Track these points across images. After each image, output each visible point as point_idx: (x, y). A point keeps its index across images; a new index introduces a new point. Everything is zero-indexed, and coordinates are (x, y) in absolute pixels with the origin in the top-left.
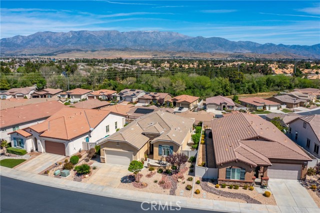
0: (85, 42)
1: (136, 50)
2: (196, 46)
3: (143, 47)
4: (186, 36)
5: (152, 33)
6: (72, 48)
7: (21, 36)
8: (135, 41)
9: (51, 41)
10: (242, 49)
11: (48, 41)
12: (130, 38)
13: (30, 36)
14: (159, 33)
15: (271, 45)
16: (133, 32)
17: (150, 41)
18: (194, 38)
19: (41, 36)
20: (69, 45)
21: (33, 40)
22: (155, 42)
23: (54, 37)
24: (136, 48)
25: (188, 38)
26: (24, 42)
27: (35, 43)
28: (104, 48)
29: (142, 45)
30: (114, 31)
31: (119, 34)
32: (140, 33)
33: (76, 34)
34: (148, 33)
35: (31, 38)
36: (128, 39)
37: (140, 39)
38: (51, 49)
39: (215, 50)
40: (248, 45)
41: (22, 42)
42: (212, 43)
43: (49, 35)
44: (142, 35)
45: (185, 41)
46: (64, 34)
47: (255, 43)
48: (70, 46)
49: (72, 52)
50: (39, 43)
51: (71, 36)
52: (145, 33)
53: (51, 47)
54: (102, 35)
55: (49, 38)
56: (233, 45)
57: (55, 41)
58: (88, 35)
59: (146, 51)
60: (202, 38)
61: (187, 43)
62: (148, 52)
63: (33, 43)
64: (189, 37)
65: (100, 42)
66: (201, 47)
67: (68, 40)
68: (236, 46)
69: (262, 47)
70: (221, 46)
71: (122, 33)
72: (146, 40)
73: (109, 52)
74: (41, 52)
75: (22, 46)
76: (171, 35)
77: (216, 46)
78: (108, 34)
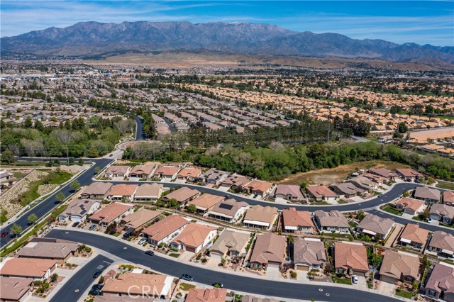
0: (143, 38)
1: (214, 52)
2: (302, 46)
3: (226, 47)
4: (288, 31)
5: (239, 25)
6: (127, 47)
7: (57, 28)
8: (214, 38)
9: (96, 35)
10: (369, 52)
11: (93, 36)
12: (207, 32)
13: (68, 28)
14: (249, 25)
15: (414, 46)
16: (212, 25)
17: (236, 38)
18: (300, 34)
19: (83, 28)
20: (122, 42)
21: (72, 35)
22: (243, 39)
23: (101, 30)
24: (215, 48)
25: (290, 34)
26: (61, 36)
27: (76, 38)
28: (171, 49)
29: (224, 44)
30: (185, 22)
31: (191, 27)
32: (221, 25)
33: (131, 27)
34: (233, 25)
35: (70, 31)
36: (205, 34)
37: (221, 34)
38: (98, 49)
39: (329, 52)
40: (378, 45)
41: (58, 37)
42: (325, 42)
43: (94, 27)
44: (225, 28)
45: (285, 39)
46: (114, 26)
47: (389, 43)
48: (123, 44)
49: (127, 54)
50: (81, 38)
51: (124, 29)
52: (229, 25)
53: (97, 46)
54: (168, 27)
55: (95, 31)
56: (357, 46)
57: (102, 36)
58: (147, 28)
59: (230, 54)
60: (311, 34)
61: (288, 41)
62: (232, 57)
63: (72, 38)
64: (292, 32)
65: (164, 38)
66: (309, 47)
67: (121, 35)
68: (360, 47)
69: (400, 48)
70: (338, 46)
71: (197, 25)
72: (229, 37)
73: (178, 55)
74: (85, 53)
75: (58, 43)
76: (266, 28)
77: (330, 47)
78: (177, 26)
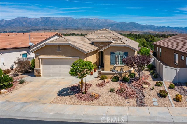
0: (50, 24)
1: (84, 29)
2: (121, 27)
3: (89, 28)
4: (115, 22)
5: (95, 19)
6: (41, 27)
7: (5, 20)
8: (84, 24)
9: (26, 23)
10: (148, 29)
11: (25, 23)
12: (80, 22)
13: (11, 20)
14: (99, 19)
15: (164, 27)
16: (83, 19)
17: (93, 24)
18: (120, 23)
19: (19, 20)
20: (39, 26)
21: (13, 23)
22: (96, 25)
23: (29, 21)
24: (84, 28)
25: (116, 23)
26: (7, 23)
27: (15, 24)
28: (63, 28)
29: (88, 27)
30: (70, 18)
31: (73, 20)
32: (87, 19)
33: (44, 19)
34: (92, 19)
35: (12, 21)
36: (79, 23)
37: (87, 23)
38: (26, 28)
39: (132, 29)
40: (151, 27)
41: (5, 24)
42: (130, 26)
43: (26, 20)
44: (88, 21)
45: (114, 24)
46: (36, 19)
47: (155, 26)
48: (40, 26)
49: (41, 30)
50: (18, 24)
51: (41, 20)
52: (90, 19)
53: (26, 27)
54: (62, 20)
55: (26, 21)
56: (143, 27)
57: (30, 23)
58: (52, 20)
59: (91, 30)
60: (125, 23)
61: (116, 25)
62: (92, 31)
63: (13, 24)
65: (61, 24)
66: (124, 28)
67: (39, 23)
68: (144, 27)
69: (159, 28)
70: (136, 27)
71: (76, 19)
72: (90, 24)
73: (67, 30)
74: (19, 30)
75: (5, 26)
76: (106, 20)
77: (133, 28)
78: (67, 19)
